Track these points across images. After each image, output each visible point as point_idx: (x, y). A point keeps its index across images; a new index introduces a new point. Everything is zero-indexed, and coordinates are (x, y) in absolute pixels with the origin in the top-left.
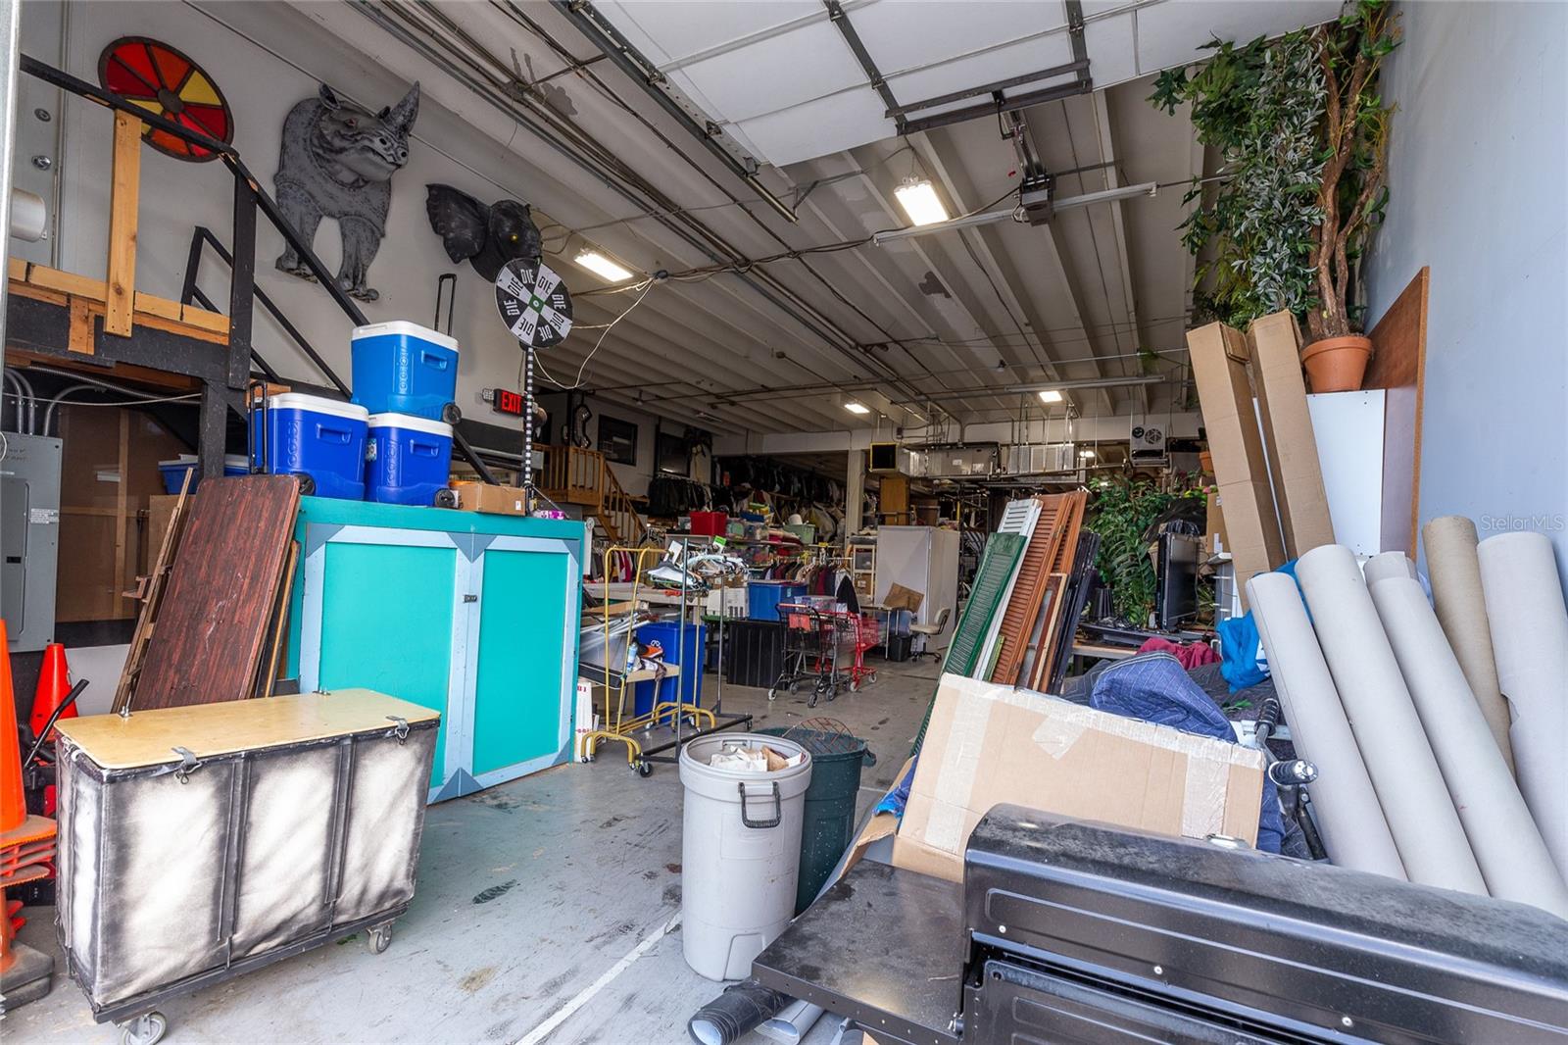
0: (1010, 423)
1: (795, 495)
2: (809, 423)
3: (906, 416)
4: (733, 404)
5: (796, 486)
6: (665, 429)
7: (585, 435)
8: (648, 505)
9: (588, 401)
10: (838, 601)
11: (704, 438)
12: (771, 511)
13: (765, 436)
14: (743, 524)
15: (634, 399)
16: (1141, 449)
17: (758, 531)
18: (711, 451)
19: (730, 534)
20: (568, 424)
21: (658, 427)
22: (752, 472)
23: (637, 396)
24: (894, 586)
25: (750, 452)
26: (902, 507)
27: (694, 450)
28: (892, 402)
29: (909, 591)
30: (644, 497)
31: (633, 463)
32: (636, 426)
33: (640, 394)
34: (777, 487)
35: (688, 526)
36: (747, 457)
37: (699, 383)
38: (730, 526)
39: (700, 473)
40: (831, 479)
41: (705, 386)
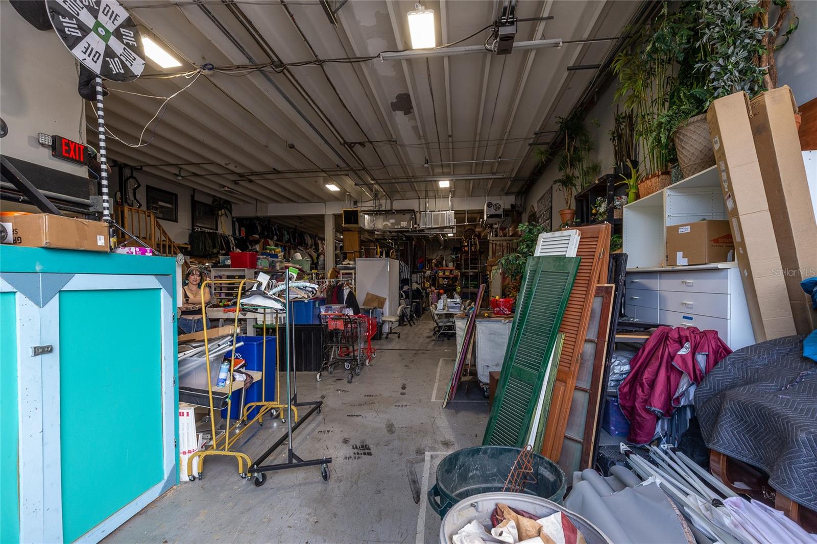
0: (417, 200)
1: (287, 242)
2: (299, 196)
3: (360, 194)
4: (251, 181)
5: (286, 237)
6: (198, 198)
7: (135, 199)
8: (189, 249)
9: (135, 174)
10: (347, 307)
11: (226, 205)
12: (282, 251)
13: (269, 205)
14: (268, 259)
15: (175, 174)
16: (491, 213)
17: (278, 264)
18: (231, 213)
19: (260, 267)
20: (121, 190)
21: (193, 196)
22: (259, 228)
23: (178, 173)
24: (368, 294)
25: (259, 214)
26: (357, 248)
27: (220, 213)
28: (356, 184)
29: (377, 297)
30: (186, 244)
31: (176, 221)
32: (176, 195)
33: (180, 171)
34: (275, 238)
35: (229, 262)
36: (257, 218)
37: (228, 164)
38: (259, 261)
39: (225, 228)
40: (305, 233)
41: (231, 167)
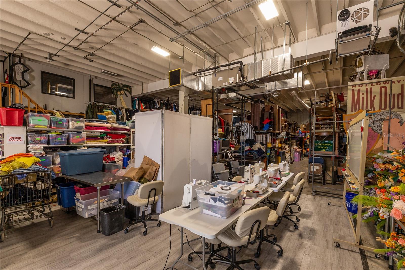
6: (95, 81)
7: (24, 79)
11: (127, 88)
18: (131, 94)
21: (91, 81)
23: (47, 57)
25: (144, 92)
27: (119, 93)
30: (82, 113)
31: (74, 97)
37: (49, 35)
39: (124, 103)
